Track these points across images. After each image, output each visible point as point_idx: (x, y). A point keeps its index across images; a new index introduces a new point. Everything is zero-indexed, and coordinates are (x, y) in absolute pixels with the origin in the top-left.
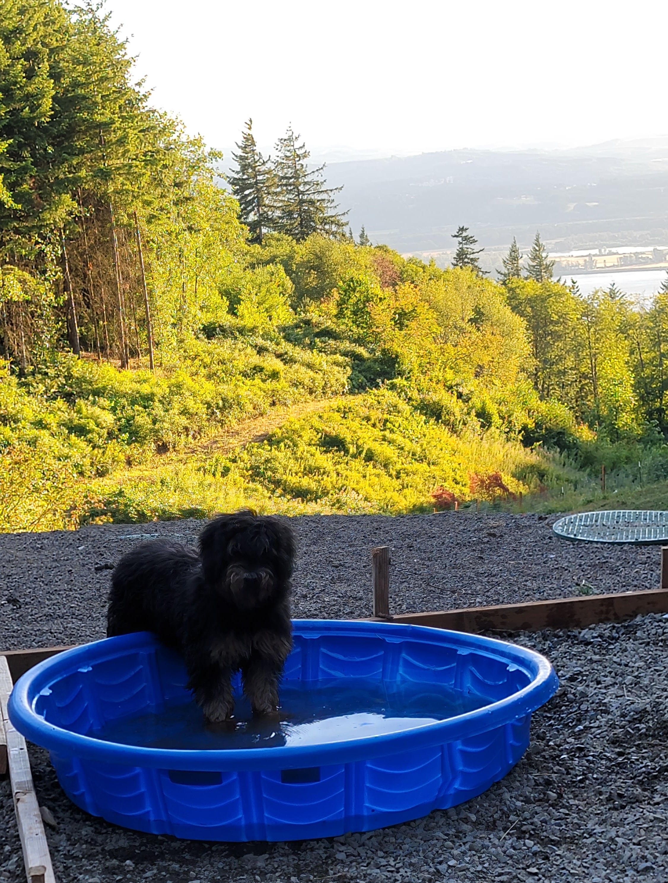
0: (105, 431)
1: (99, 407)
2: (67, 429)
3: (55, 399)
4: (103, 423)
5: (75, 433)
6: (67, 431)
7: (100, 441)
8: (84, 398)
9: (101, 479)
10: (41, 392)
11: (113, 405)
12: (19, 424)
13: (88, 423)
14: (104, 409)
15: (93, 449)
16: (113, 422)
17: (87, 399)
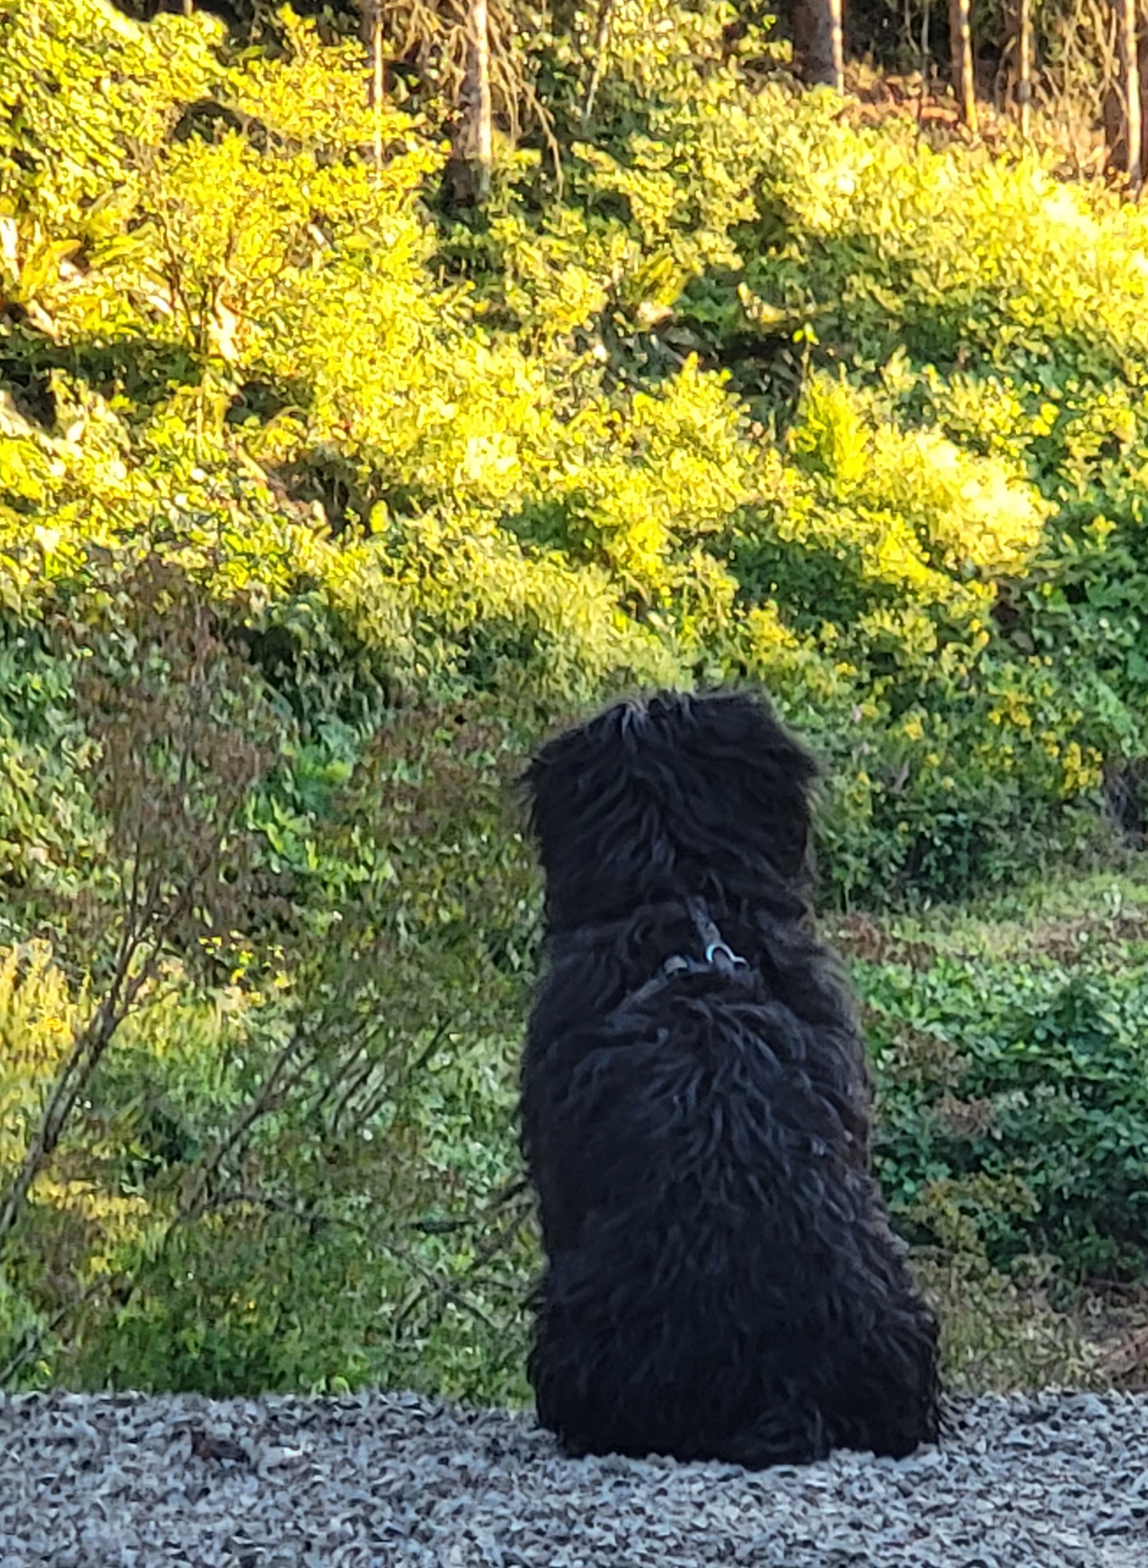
0: (986, 595)
1: (952, 435)
2: (731, 569)
3: (666, 368)
4: (969, 537)
5: (784, 598)
6: (730, 585)
7: (948, 654)
8: (852, 369)
9: (940, 912)
10: (580, 317)
11: (1041, 426)
12: (426, 521)
13: (874, 538)
14: (980, 447)
15: (895, 715)
16: (1033, 538)
17: (872, 380)
